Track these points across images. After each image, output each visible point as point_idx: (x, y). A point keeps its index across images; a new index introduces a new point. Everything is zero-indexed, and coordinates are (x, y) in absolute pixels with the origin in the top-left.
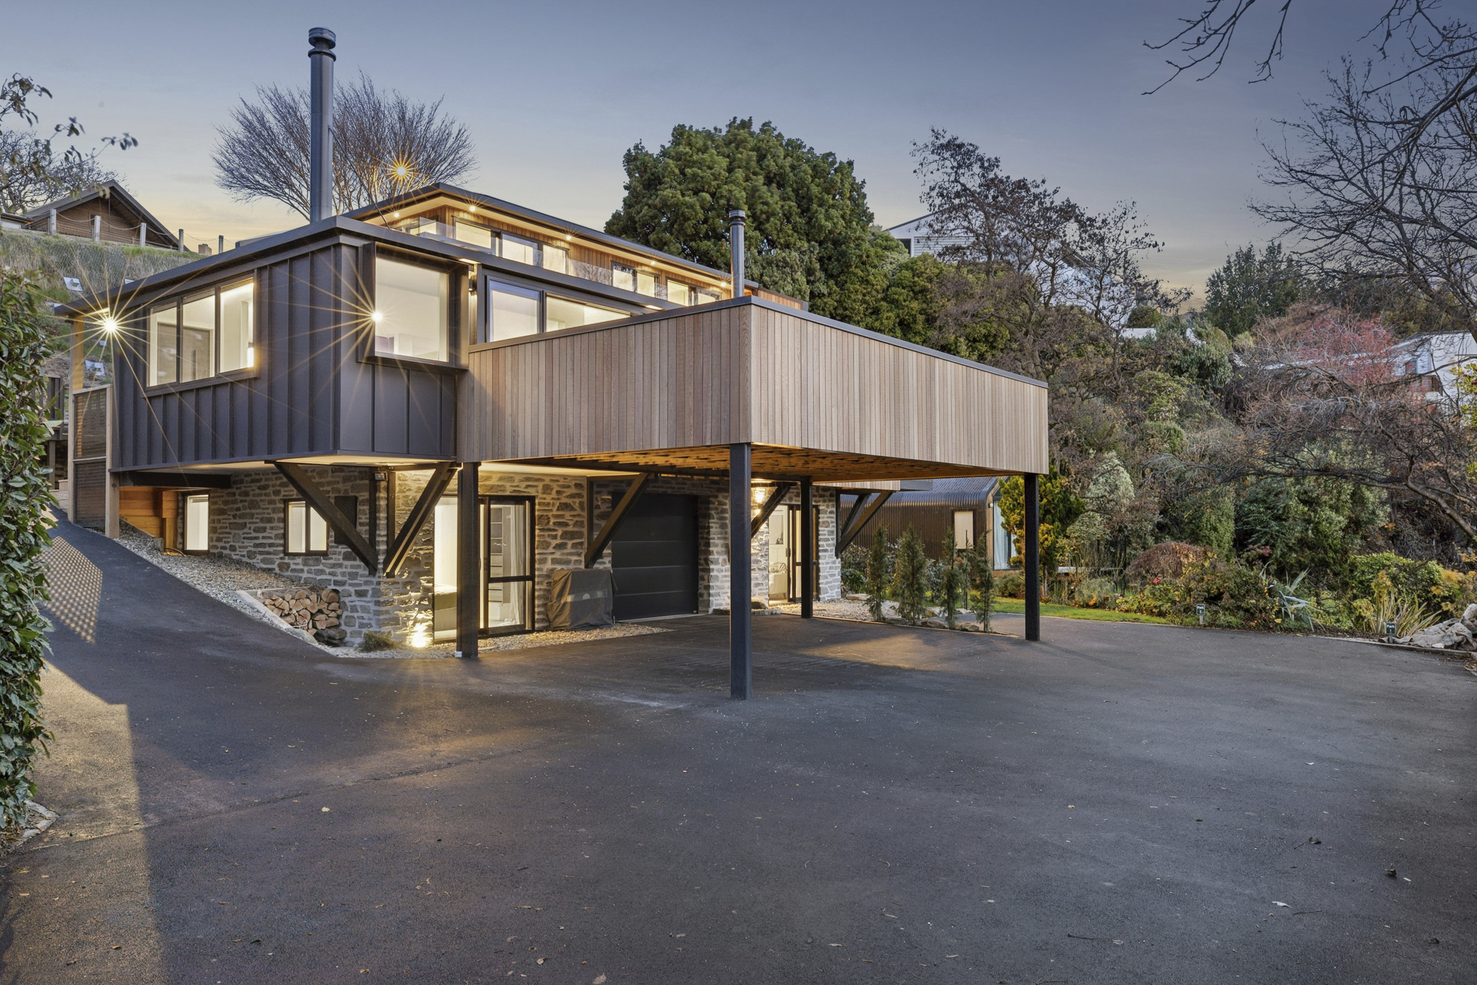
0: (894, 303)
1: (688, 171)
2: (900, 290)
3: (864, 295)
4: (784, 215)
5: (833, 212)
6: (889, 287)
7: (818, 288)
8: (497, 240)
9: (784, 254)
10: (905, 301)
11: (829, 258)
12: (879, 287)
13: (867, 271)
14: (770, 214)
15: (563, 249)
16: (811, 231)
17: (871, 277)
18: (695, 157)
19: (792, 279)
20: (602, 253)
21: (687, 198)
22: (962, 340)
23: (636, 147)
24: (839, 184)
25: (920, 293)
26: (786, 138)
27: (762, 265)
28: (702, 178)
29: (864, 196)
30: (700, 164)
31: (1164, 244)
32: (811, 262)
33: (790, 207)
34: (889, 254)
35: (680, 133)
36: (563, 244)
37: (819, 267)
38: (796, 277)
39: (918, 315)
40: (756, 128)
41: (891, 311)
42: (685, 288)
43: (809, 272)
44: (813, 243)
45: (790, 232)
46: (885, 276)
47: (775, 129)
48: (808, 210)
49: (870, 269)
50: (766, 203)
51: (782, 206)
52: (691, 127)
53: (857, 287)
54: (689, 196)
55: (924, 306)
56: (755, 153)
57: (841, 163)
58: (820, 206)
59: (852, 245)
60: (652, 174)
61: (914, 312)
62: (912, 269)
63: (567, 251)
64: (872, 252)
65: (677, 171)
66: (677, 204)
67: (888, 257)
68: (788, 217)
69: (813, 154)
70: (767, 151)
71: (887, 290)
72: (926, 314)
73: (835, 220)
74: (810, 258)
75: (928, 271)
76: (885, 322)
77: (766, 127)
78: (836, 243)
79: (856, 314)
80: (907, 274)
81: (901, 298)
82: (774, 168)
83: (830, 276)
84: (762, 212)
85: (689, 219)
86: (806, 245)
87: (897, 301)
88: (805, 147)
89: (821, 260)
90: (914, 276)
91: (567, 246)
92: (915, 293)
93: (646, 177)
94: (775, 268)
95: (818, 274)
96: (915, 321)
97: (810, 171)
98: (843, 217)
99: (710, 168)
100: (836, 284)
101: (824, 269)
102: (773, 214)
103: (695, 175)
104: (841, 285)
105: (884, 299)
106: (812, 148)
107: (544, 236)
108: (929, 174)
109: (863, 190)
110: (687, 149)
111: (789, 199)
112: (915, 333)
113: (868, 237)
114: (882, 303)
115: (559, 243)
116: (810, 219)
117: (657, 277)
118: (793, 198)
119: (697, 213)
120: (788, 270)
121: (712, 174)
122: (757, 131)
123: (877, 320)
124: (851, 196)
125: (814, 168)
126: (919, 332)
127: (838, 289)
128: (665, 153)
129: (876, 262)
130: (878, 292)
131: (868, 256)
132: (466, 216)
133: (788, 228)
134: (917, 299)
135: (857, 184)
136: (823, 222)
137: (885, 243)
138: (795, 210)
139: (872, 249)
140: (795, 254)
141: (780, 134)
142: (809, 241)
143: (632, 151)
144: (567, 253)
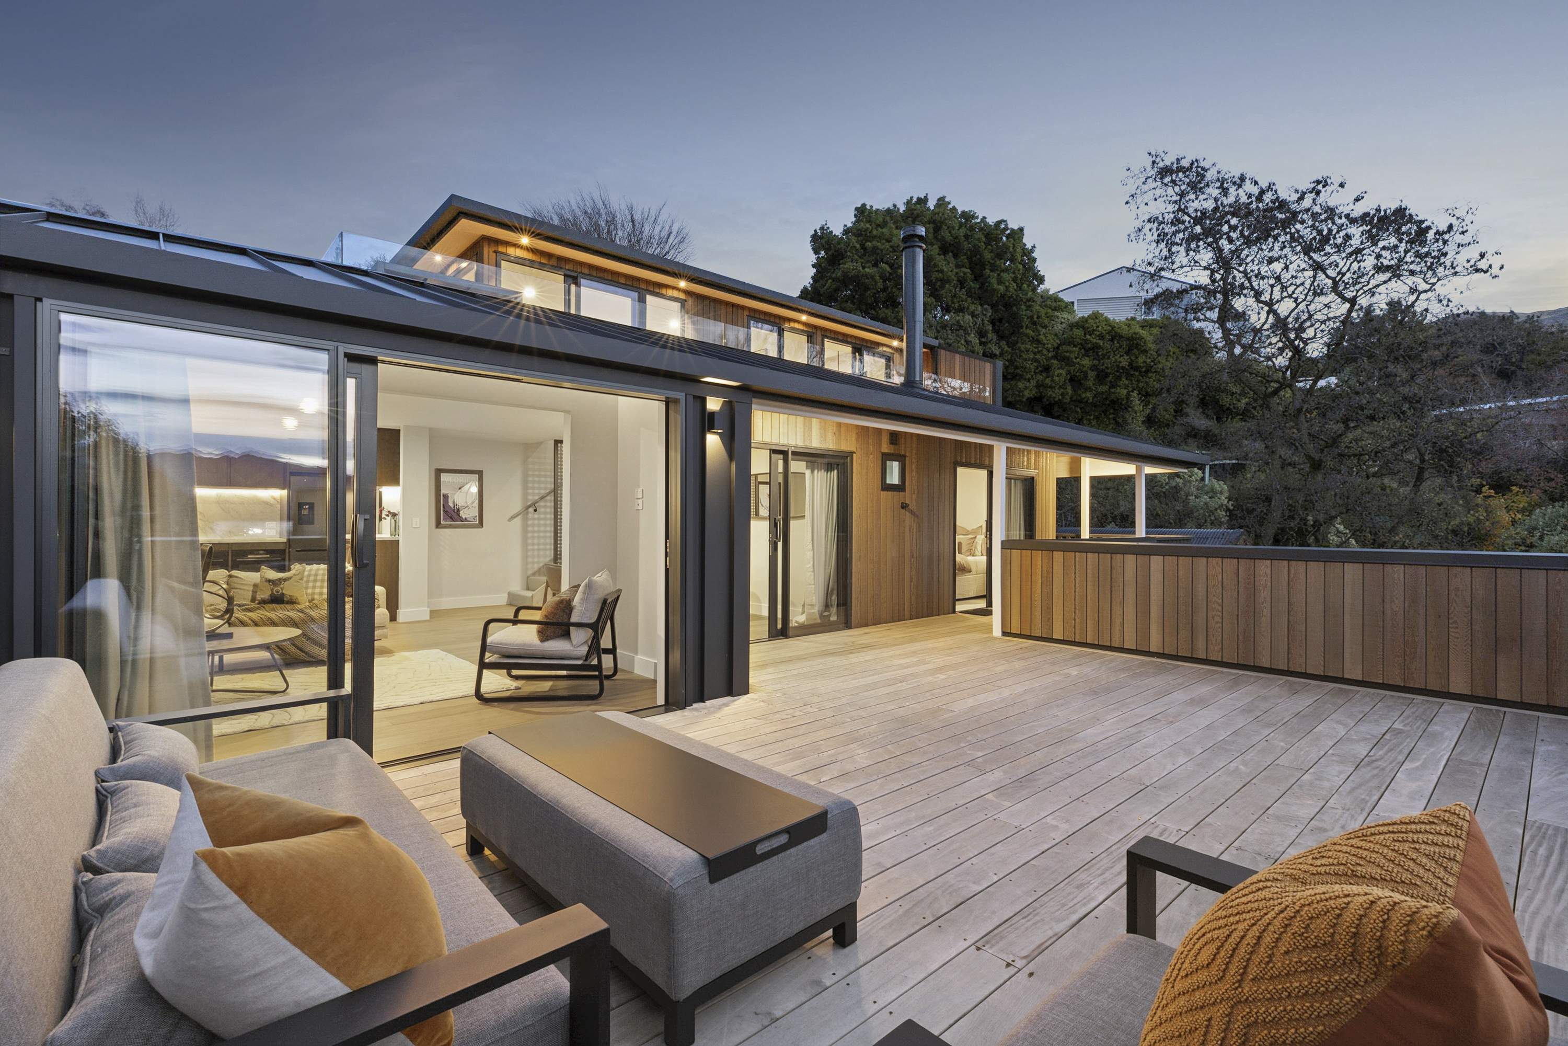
0: (1065, 361)
1: (869, 244)
2: (1070, 348)
3: (1035, 354)
4: (959, 281)
5: (1005, 275)
6: (1059, 345)
7: (990, 349)
8: (573, 287)
9: (958, 318)
10: (1076, 358)
11: (1000, 320)
12: (1050, 346)
13: (1038, 330)
14: (944, 281)
15: (675, 299)
16: (983, 295)
17: (1042, 337)
18: (875, 232)
19: (966, 341)
20: (734, 306)
21: (867, 270)
22: (1135, 394)
23: (822, 228)
24: (1011, 249)
25: (1091, 350)
26: (960, 211)
27: (936, 329)
28: (882, 250)
29: (1035, 260)
30: (879, 238)
31: (1502, 267)
32: (983, 324)
33: (965, 273)
34: (1059, 314)
35: (862, 212)
36: (676, 294)
37: (991, 329)
38: (969, 339)
39: (1089, 372)
40: (931, 204)
41: (1061, 368)
42: (848, 349)
43: (981, 334)
44: (986, 306)
45: (964, 297)
46: (1056, 335)
47: (949, 203)
48: (981, 275)
49: (1040, 329)
50: (942, 271)
51: (957, 273)
52: (872, 207)
53: (1028, 346)
54: (869, 267)
55: (1096, 362)
56: (932, 226)
57: (1012, 230)
58: (992, 271)
59: (1023, 307)
60: (835, 251)
61: (1085, 369)
62: (1083, 327)
63: (683, 303)
64: (1043, 312)
65: (858, 246)
66: (858, 276)
67: (1058, 317)
68: (962, 283)
69: (986, 224)
70: (942, 223)
71: (1058, 348)
72: (1097, 370)
73: (1007, 284)
74: (983, 320)
75: (1100, 328)
76: (1057, 379)
77: (941, 202)
78: (1007, 306)
79: (1027, 373)
80: (1079, 332)
81: (1072, 356)
82: (948, 238)
83: (1001, 337)
84: (937, 279)
85: (869, 289)
86: (980, 308)
87: (1068, 358)
88: (977, 217)
89: (992, 322)
90: (1085, 334)
91: (682, 296)
92: (1087, 350)
93: (830, 253)
94: (949, 332)
95: (990, 335)
96: (1086, 377)
97: (984, 239)
98: (1014, 280)
99: (888, 241)
100: (1008, 344)
101: (996, 331)
102: (948, 281)
103: (875, 248)
104: (1012, 345)
105: (1055, 357)
106: (984, 218)
107: (648, 282)
108: (1142, 206)
109: (1033, 255)
110: (868, 225)
111: (963, 266)
112: (1086, 389)
113: (1039, 300)
114: (1052, 361)
115: (670, 292)
116: (982, 284)
117: (811, 339)
118: (967, 265)
119: (876, 283)
120: (961, 332)
121: (891, 247)
122: (932, 208)
123: (1048, 377)
124: (1022, 260)
125: (987, 236)
126: (1090, 388)
127: (1009, 350)
128: (847, 231)
129: (1046, 321)
130: (1048, 351)
131: (1038, 317)
132: (519, 253)
133: (962, 294)
134: (1088, 356)
135: (1027, 249)
136: (995, 286)
137: (1054, 304)
138: (970, 276)
139: (1042, 309)
140: (968, 317)
141: (954, 208)
142: (981, 305)
143: (818, 231)
144: (683, 306)
